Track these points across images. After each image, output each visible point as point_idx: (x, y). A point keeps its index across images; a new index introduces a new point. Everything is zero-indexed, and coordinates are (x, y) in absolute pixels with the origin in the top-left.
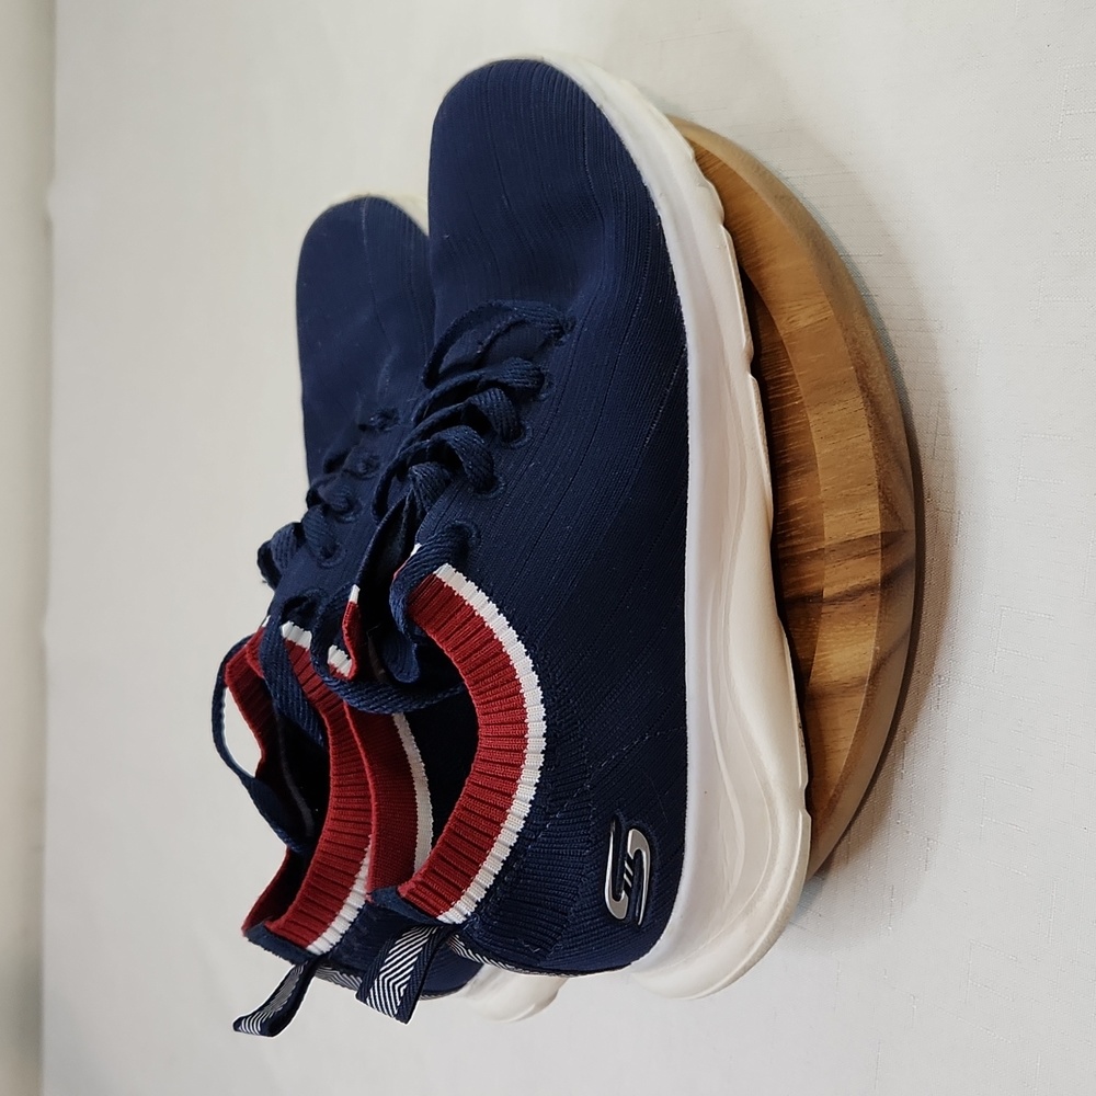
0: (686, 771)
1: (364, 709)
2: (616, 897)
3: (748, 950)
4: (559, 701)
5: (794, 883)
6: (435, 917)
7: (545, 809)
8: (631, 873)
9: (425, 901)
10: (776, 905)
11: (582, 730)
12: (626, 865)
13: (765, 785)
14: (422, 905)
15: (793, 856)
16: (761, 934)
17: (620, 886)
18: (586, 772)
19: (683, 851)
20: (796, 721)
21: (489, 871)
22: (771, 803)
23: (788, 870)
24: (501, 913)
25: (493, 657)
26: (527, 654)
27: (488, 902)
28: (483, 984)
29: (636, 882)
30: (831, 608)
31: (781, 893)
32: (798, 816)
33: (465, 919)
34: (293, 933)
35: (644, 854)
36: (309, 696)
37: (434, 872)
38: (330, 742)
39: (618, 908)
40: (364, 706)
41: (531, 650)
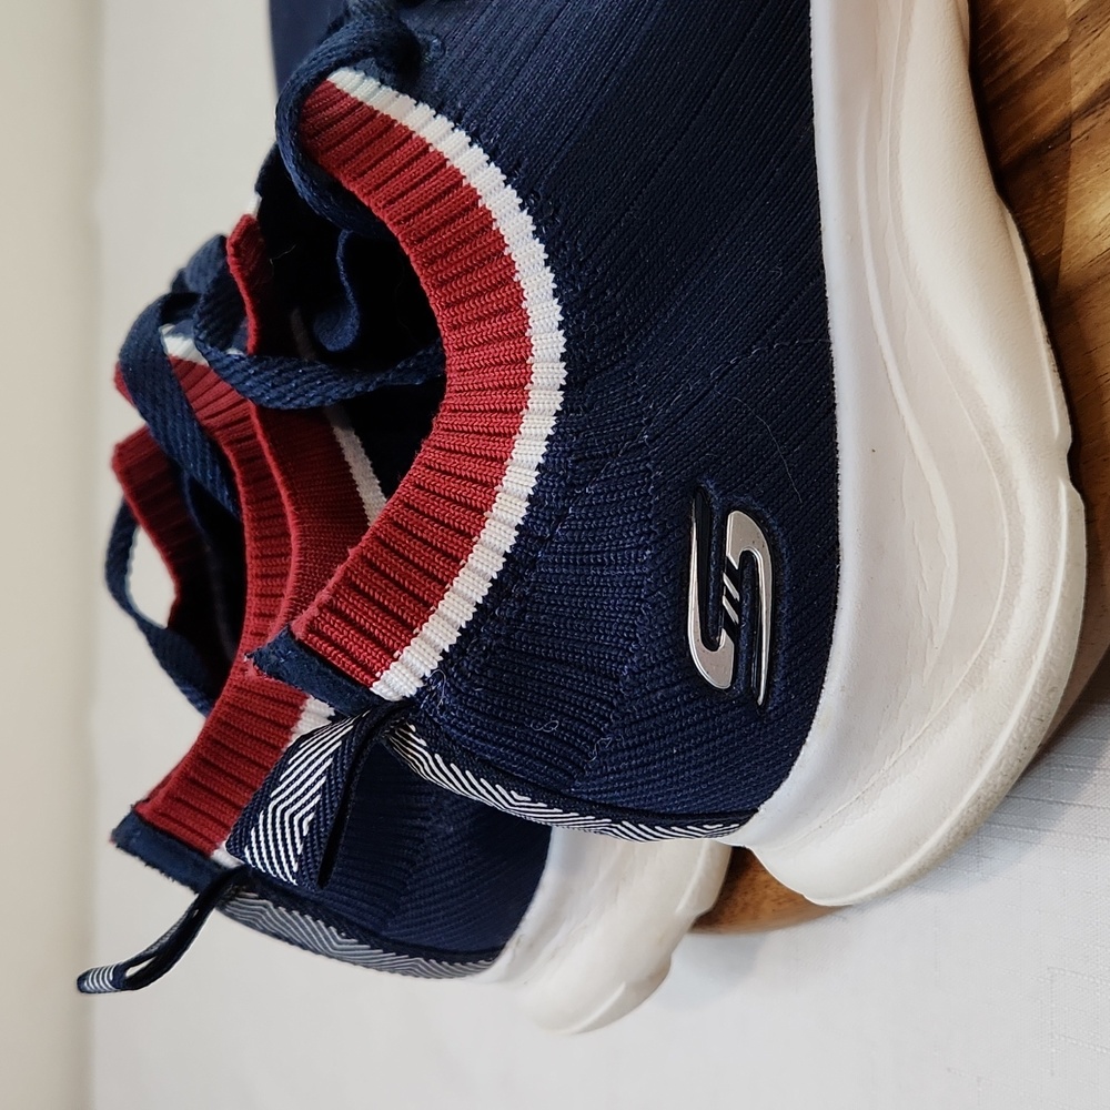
0: (834, 417)
1: (278, 404)
2: (710, 643)
3: (980, 760)
4: (586, 292)
5: (1061, 616)
6: (367, 686)
7: (564, 478)
8: (736, 595)
9: (342, 649)
10: (1027, 661)
11: (634, 350)
12: (726, 579)
13: (988, 436)
14: (340, 661)
15: (1053, 564)
16: (1002, 724)
17: (716, 622)
18: (640, 416)
19: (838, 561)
20: (1039, 330)
21: (465, 597)
22: (1002, 467)
23: (1045, 592)
24: (489, 673)
25: (461, 215)
26: (522, 207)
27: (464, 653)
28: (533, 947)
29: (746, 613)
30: (1089, 122)
31: (1035, 638)
32: (1056, 491)
33: (420, 684)
34: (184, 826)
35: (759, 557)
36: (205, 422)
37: (355, 587)
38: (243, 500)
39: (714, 665)
40: (278, 399)
41: (530, 197)
